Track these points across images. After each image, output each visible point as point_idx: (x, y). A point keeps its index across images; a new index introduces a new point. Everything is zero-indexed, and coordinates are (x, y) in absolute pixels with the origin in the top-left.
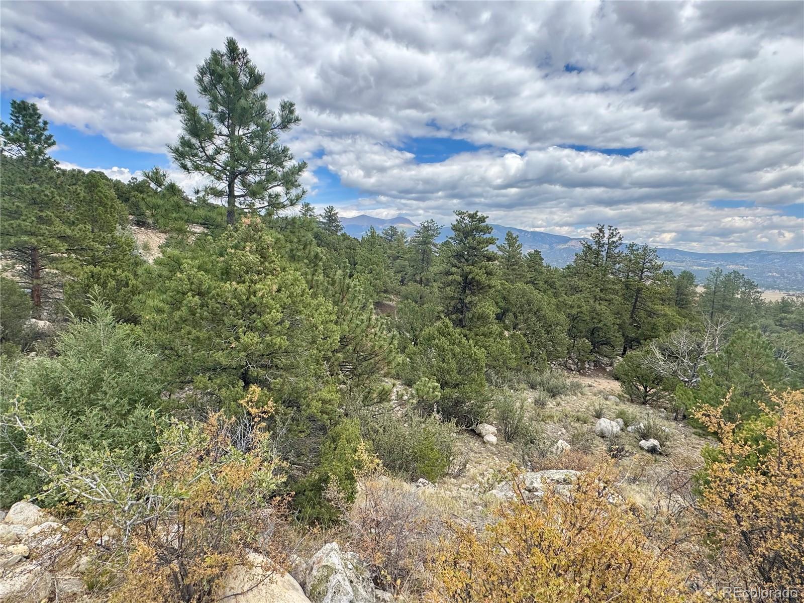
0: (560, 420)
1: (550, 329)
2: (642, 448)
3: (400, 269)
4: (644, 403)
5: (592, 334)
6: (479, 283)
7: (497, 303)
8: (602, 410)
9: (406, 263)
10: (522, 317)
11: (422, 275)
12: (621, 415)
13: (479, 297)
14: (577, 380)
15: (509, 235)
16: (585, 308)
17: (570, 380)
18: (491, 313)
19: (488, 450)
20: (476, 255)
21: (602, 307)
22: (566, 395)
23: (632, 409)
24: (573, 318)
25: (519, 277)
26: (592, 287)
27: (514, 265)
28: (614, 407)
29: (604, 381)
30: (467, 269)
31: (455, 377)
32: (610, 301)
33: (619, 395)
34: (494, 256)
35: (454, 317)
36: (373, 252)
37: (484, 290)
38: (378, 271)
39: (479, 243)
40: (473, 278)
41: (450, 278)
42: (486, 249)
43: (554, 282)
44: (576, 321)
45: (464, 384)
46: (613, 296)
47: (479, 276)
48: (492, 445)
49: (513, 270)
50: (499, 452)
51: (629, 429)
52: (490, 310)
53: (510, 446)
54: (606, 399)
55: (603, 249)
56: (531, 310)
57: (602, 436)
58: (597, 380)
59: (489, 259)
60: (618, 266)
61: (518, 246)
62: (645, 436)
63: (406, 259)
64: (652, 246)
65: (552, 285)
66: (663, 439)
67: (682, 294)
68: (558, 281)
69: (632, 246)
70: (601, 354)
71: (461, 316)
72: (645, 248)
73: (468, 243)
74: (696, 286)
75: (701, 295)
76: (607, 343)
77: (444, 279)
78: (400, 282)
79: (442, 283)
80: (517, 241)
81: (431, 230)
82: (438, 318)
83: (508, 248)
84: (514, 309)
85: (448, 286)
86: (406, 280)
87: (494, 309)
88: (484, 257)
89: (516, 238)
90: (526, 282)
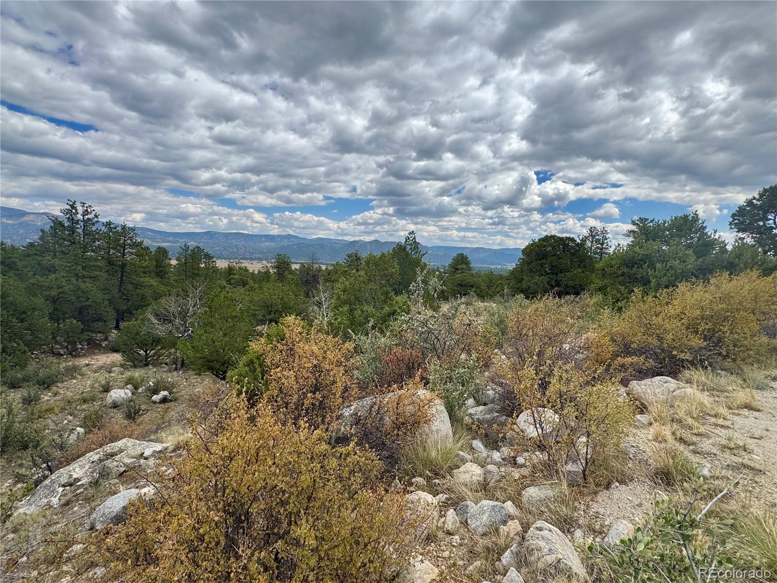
0: (63, 409)
2: (154, 402)
4: (146, 365)
8: (108, 383)
12: (130, 381)
14: (70, 363)
16: (67, 288)
17: (65, 364)
22: (63, 382)
23: (137, 374)
24: (54, 300)
26: (72, 265)
28: (120, 376)
29: (101, 357)
33: (121, 364)
44: (58, 303)
46: (98, 273)
51: (140, 390)
54: (110, 372)
55: (78, 226)
57: (115, 406)
58: (94, 358)
60: (97, 243)
62: (156, 392)
64: (130, 225)
66: (169, 388)
67: (161, 267)
69: (109, 223)
70: (93, 332)
72: (124, 227)
74: (170, 259)
75: (175, 266)
76: (100, 319)
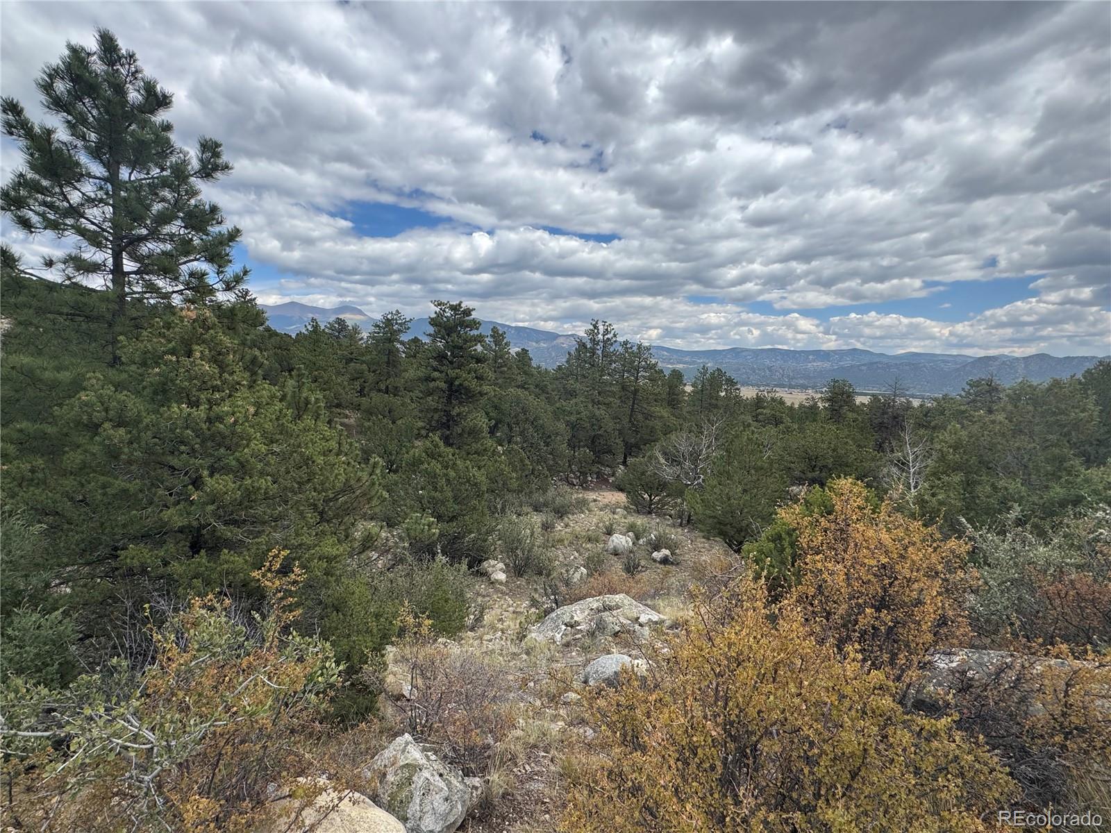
0: (571, 543)
1: (549, 440)
2: (655, 561)
3: (356, 375)
4: (650, 513)
5: (593, 442)
6: (468, 390)
7: (487, 414)
8: (612, 525)
9: (365, 367)
10: (518, 429)
11: (388, 382)
12: (632, 528)
13: (468, 407)
14: (581, 495)
15: (495, 330)
16: (584, 414)
17: (578, 495)
18: (484, 426)
19: (497, 591)
20: (462, 357)
21: (600, 412)
22: (573, 514)
23: (640, 521)
24: (573, 426)
25: (509, 380)
26: (590, 390)
27: (501, 367)
28: (623, 520)
29: (608, 493)
30: (452, 373)
31: (453, 507)
32: (608, 405)
33: (625, 507)
34: (483, 358)
35: (439, 433)
36: (317, 353)
37: (475, 399)
38: (326, 379)
39: (466, 341)
40: (461, 385)
41: (432, 385)
42: (473, 348)
43: (546, 386)
44: (575, 429)
45: (464, 515)
46: (612, 399)
47: (468, 382)
48: (501, 583)
49: (501, 372)
50: (511, 591)
51: (641, 541)
52: (482, 422)
53: (521, 582)
54: (614, 513)
55: (599, 347)
56: (527, 419)
57: (616, 553)
58: (601, 493)
59: (479, 360)
60: (614, 365)
61: (506, 344)
62: (657, 548)
63: (363, 362)
64: (646, 344)
65: (543, 390)
66: (672, 547)
67: (674, 394)
68: (551, 384)
69: (626, 343)
70: (603, 465)
71: (448, 432)
72: (639, 347)
73: (452, 341)
74: (685, 385)
75: (689, 394)
76: (610, 452)
77: (423, 387)
78: (358, 392)
79: (421, 392)
80: (504, 338)
81: (396, 324)
82: (418, 436)
83: (494, 347)
84: (507, 420)
85: (429, 396)
86: (366, 389)
87: (487, 420)
88: (472, 358)
89: (502, 335)
90: (518, 387)
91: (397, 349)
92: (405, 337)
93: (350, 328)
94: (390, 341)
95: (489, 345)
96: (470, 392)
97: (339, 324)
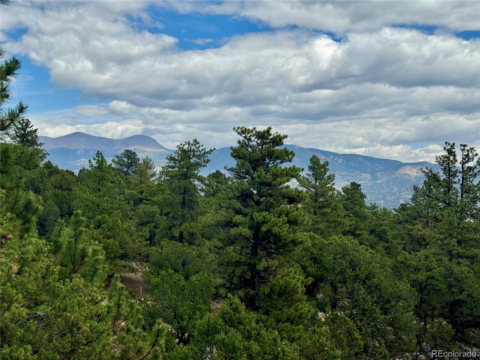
1: (388, 306)
3: (145, 219)
6: (278, 238)
7: (304, 268)
9: (156, 209)
10: (344, 289)
11: (183, 227)
13: (279, 260)
15: (314, 161)
16: (438, 271)
18: (299, 284)
20: (271, 196)
25: (333, 225)
26: (445, 238)
27: (323, 207)
30: (258, 216)
32: (473, 258)
34: (298, 196)
35: (241, 293)
36: (101, 193)
37: (287, 249)
39: (275, 176)
40: (269, 231)
41: (234, 231)
42: (285, 185)
43: (384, 232)
47: (278, 227)
49: (323, 214)
52: (297, 279)
56: (357, 277)
59: (292, 199)
61: (329, 178)
63: (154, 203)
65: (381, 236)
68: (391, 229)
71: (252, 292)
73: (259, 177)
77: (222, 234)
78: (147, 240)
79: (220, 240)
80: (326, 170)
81: (194, 156)
82: (217, 297)
83: (313, 182)
84: (331, 277)
85: (230, 245)
86: (157, 237)
87: (302, 278)
88: (284, 197)
89: (323, 166)
90: (345, 234)
91: (195, 187)
92: (204, 172)
93: (141, 162)
94: (186, 176)
95: (307, 179)
96: (280, 240)
97: (129, 157)
